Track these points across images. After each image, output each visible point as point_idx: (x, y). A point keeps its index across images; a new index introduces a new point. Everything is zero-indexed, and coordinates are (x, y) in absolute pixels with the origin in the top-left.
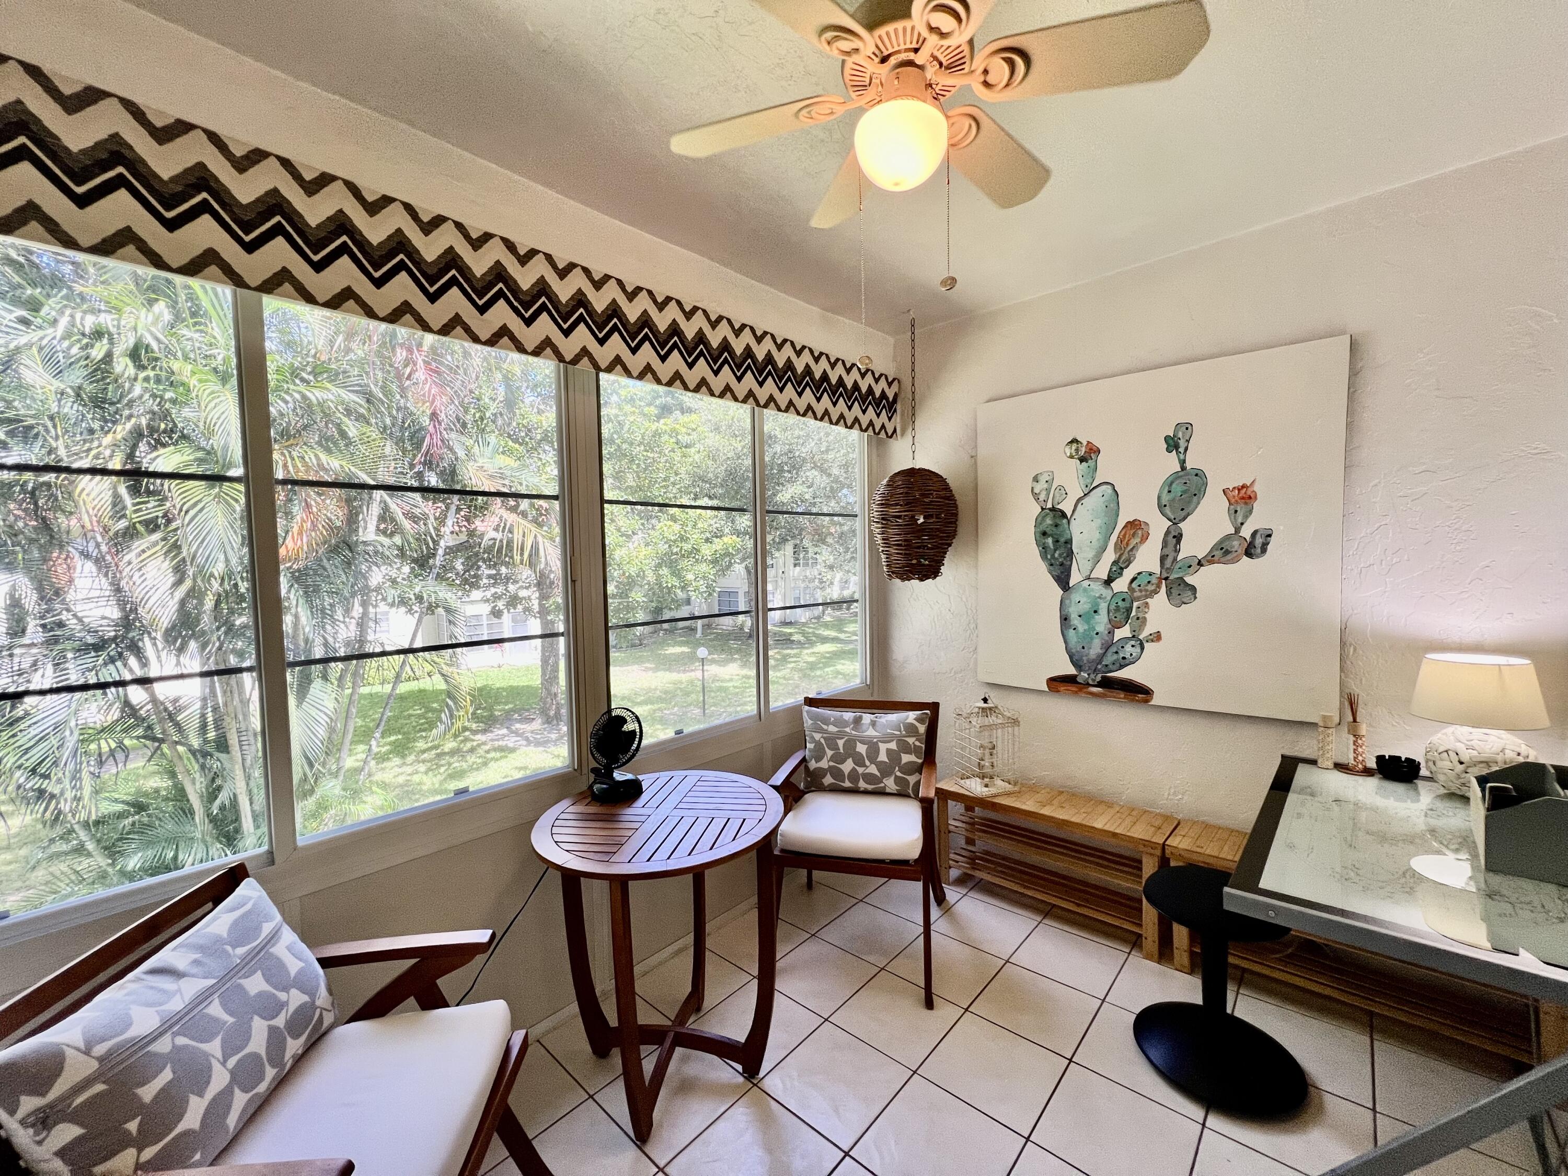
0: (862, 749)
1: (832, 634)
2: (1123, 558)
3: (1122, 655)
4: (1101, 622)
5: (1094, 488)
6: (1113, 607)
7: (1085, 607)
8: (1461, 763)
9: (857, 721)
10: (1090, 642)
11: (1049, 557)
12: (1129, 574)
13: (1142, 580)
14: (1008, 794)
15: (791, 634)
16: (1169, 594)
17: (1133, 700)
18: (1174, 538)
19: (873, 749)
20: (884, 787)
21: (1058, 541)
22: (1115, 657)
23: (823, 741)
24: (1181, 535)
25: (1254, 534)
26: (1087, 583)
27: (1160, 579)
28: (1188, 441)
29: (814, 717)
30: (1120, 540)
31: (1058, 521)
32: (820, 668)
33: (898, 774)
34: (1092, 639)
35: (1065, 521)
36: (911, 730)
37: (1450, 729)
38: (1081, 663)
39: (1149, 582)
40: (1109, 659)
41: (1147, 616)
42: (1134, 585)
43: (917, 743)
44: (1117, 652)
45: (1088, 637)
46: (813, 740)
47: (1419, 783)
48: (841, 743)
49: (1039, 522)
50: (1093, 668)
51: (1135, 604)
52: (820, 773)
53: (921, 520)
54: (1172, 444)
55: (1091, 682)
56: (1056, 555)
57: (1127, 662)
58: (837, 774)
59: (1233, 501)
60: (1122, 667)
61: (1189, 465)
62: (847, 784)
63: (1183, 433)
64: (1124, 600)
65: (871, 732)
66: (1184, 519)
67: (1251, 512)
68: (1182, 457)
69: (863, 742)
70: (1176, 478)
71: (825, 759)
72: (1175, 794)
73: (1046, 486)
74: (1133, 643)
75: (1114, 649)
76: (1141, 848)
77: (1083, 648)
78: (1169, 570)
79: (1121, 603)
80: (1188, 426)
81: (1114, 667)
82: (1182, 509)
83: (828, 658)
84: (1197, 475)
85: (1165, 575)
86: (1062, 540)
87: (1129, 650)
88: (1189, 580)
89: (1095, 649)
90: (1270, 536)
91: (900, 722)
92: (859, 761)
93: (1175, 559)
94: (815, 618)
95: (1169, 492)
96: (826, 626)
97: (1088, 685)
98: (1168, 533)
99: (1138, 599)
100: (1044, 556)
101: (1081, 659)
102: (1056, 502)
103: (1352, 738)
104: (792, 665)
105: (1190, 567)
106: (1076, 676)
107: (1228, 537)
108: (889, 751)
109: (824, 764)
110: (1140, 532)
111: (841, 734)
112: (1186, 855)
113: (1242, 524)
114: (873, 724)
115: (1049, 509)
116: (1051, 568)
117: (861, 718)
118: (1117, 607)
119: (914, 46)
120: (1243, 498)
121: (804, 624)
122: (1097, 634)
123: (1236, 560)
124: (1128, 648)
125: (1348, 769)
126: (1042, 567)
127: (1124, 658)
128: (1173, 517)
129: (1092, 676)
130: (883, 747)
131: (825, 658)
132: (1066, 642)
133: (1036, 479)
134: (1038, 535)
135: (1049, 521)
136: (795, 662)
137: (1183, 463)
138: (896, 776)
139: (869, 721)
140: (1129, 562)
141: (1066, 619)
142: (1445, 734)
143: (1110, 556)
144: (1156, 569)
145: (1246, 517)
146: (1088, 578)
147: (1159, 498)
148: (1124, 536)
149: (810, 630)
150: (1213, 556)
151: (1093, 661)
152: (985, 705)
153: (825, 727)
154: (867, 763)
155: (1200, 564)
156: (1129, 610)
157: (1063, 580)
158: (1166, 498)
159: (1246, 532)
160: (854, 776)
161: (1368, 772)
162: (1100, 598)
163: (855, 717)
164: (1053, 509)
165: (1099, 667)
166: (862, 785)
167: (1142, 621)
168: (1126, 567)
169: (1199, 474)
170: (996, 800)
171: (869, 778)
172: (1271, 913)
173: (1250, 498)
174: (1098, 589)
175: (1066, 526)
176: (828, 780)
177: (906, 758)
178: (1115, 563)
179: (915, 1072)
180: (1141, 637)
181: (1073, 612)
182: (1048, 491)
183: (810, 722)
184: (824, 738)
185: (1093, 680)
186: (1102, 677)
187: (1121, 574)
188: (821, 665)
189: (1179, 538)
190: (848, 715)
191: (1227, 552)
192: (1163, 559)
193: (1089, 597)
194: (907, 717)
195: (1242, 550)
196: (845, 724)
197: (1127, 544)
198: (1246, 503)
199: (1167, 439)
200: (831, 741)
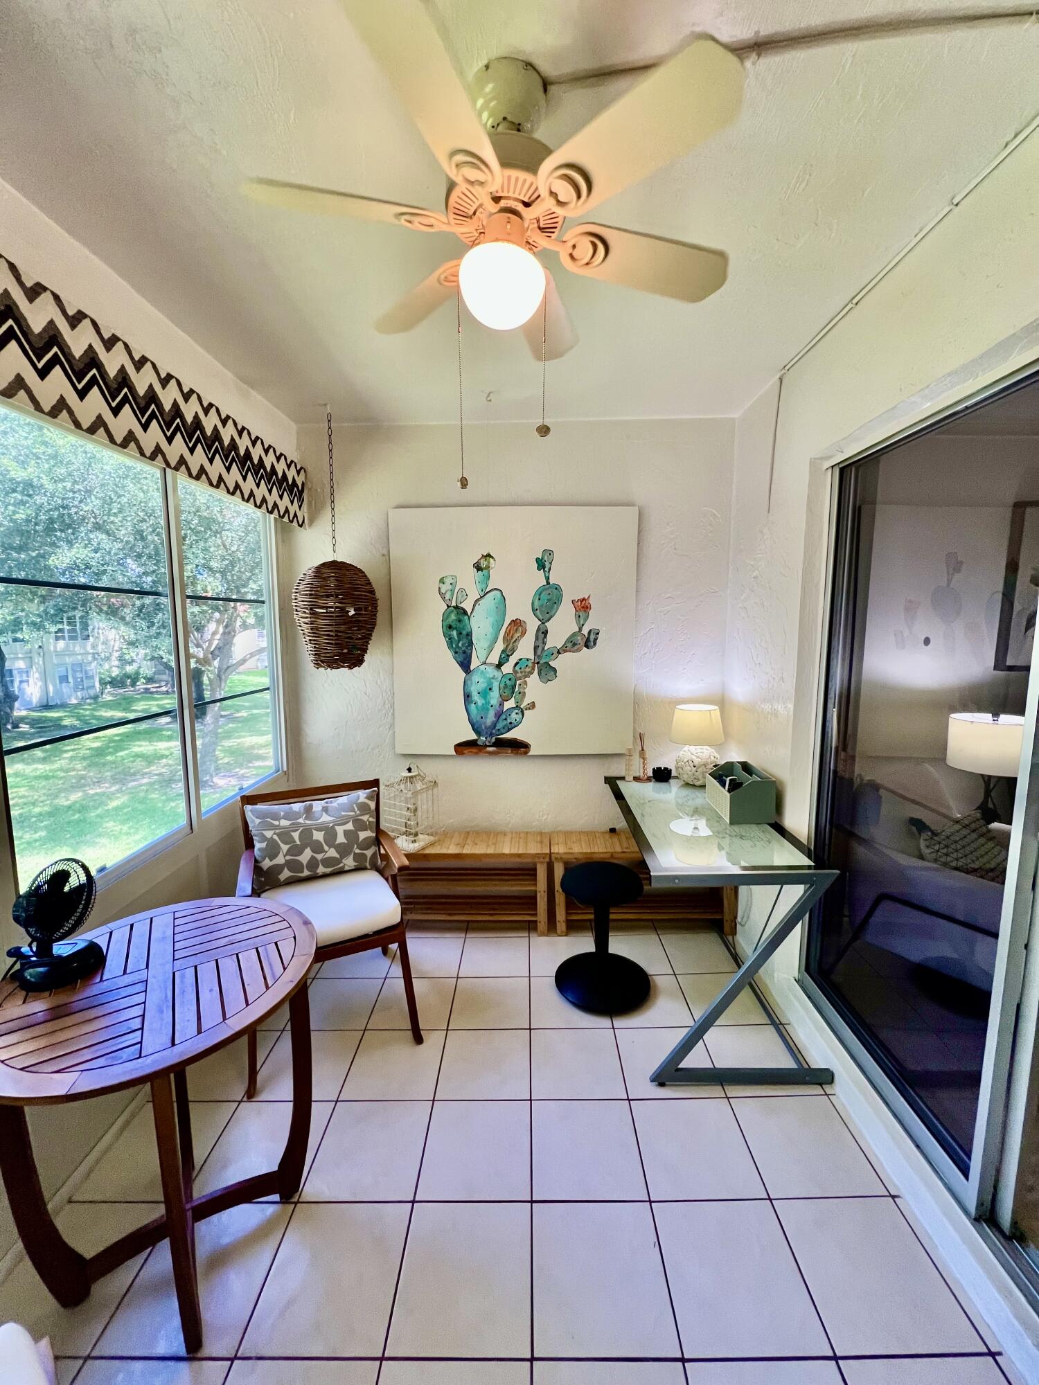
0: (318, 836)
1: (119, 715)
2: (510, 647)
3: (509, 721)
4: (494, 697)
5: (487, 593)
6: (502, 686)
7: (482, 685)
8: (695, 767)
9: (308, 810)
10: (487, 713)
11: (454, 646)
12: (513, 659)
13: (522, 664)
14: (432, 844)
15: (60, 719)
16: (540, 673)
17: (517, 754)
18: (543, 633)
19: (330, 833)
20: (344, 867)
21: (461, 633)
22: (505, 722)
23: (275, 837)
24: (547, 631)
25: (590, 632)
26: (484, 666)
27: (534, 663)
28: (551, 563)
29: (262, 816)
30: (507, 634)
31: (461, 617)
32: (110, 753)
33: (357, 851)
34: (488, 710)
35: (466, 617)
36: (363, 808)
37: (686, 748)
38: (479, 730)
39: (527, 666)
40: (499, 726)
41: (526, 691)
42: (517, 668)
43: (371, 819)
44: (506, 719)
45: (485, 709)
46: (264, 838)
47: (671, 781)
48: (296, 835)
49: (445, 617)
50: (489, 733)
51: (518, 682)
52: (278, 869)
53: (352, 612)
54: (541, 565)
55: (488, 744)
56: (460, 645)
57: (513, 725)
58: (294, 865)
59: (577, 609)
60: (509, 730)
61: (551, 582)
62: (306, 873)
63: (548, 557)
64: (510, 679)
65: (325, 818)
66: (549, 620)
67: (588, 617)
68: (547, 575)
69: (319, 830)
70: (543, 590)
71: (281, 855)
72: (543, 815)
73: (450, 587)
74: (517, 711)
75: (503, 717)
76: (536, 860)
77: (482, 718)
78: (539, 657)
79: (508, 682)
80: (551, 552)
81: (503, 731)
82: (548, 613)
83: (118, 741)
84: (556, 589)
85: (537, 660)
86: (464, 633)
87: (514, 716)
88: (552, 664)
89: (490, 718)
90: (598, 634)
91: (351, 804)
92: (317, 848)
93: (543, 649)
94: (91, 698)
95: (539, 599)
96: (108, 705)
97: (486, 746)
98: (538, 629)
99: (520, 679)
100: (450, 644)
101: (481, 726)
102: (459, 601)
103: (642, 760)
104: (70, 754)
105: (552, 654)
106: (477, 740)
107: (574, 635)
108: (346, 833)
109: (280, 860)
110: (520, 628)
111: (294, 827)
112: (564, 856)
113: (583, 625)
114: (325, 810)
115: (453, 607)
116: (457, 655)
117: (311, 806)
118: (506, 684)
119: (526, 200)
120: (583, 607)
121: (77, 706)
122: (492, 706)
123: (579, 650)
124: (514, 715)
125: (640, 779)
126: (449, 654)
127: (511, 723)
128: (541, 618)
129: (489, 739)
130: (340, 830)
131: (114, 741)
132: (468, 714)
133: (442, 581)
134: (445, 628)
135: (453, 617)
136: (73, 750)
137: (548, 579)
138: (355, 854)
139: (320, 808)
140: (513, 651)
141: (468, 696)
142: (685, 751)
143: (500, 646)
144: (532, 657)
145: (585, 621)
146: (485, 663)
147: (533, 604)
148: (510, 631)
149: (87, 713)
150: (566, 647)
151: (490, 727)
152: (410, 774)
153: (276, 823)
154: (326, 848)
155: (559, 652)
156: (514, 687)
157: (465, 665)
158: (536, 606)
159: (585, 631)
160: (313, 863)
161: (649, 779)
162: (493, 678)
163: (305, 806)
164: (456, 607)
165: (494, 731)
166: (321, 870)
167: (522, 694)
168: (511, 655)
169: (557, 588)
170: (427, 852)
171: (327, 862)
172: (677, 881)
173: (587, 607)
174: (491, 671)
175: (467, 621)
176: (286, 874)
177: (363, 835)
178: (503, 651)
179: (434, 1101)
180: (522, 707)
181: (474, 690)
182: (452, 591)
183: (257, 821)
184: (278, 835)
185: (489, 742)
186: (496, 739)
187: (508, 660)
188: (110, 750)
189: (545, 633)
190: (297, 807)
191: (575, 644)
192: (536, 648)
193: (485, 678)
194: (358, 797)
195: (583, 643)
196: (297, 815)
197: (512, 637)
198: (585, 611)
199: (537, 559)
200: (285, 836)
